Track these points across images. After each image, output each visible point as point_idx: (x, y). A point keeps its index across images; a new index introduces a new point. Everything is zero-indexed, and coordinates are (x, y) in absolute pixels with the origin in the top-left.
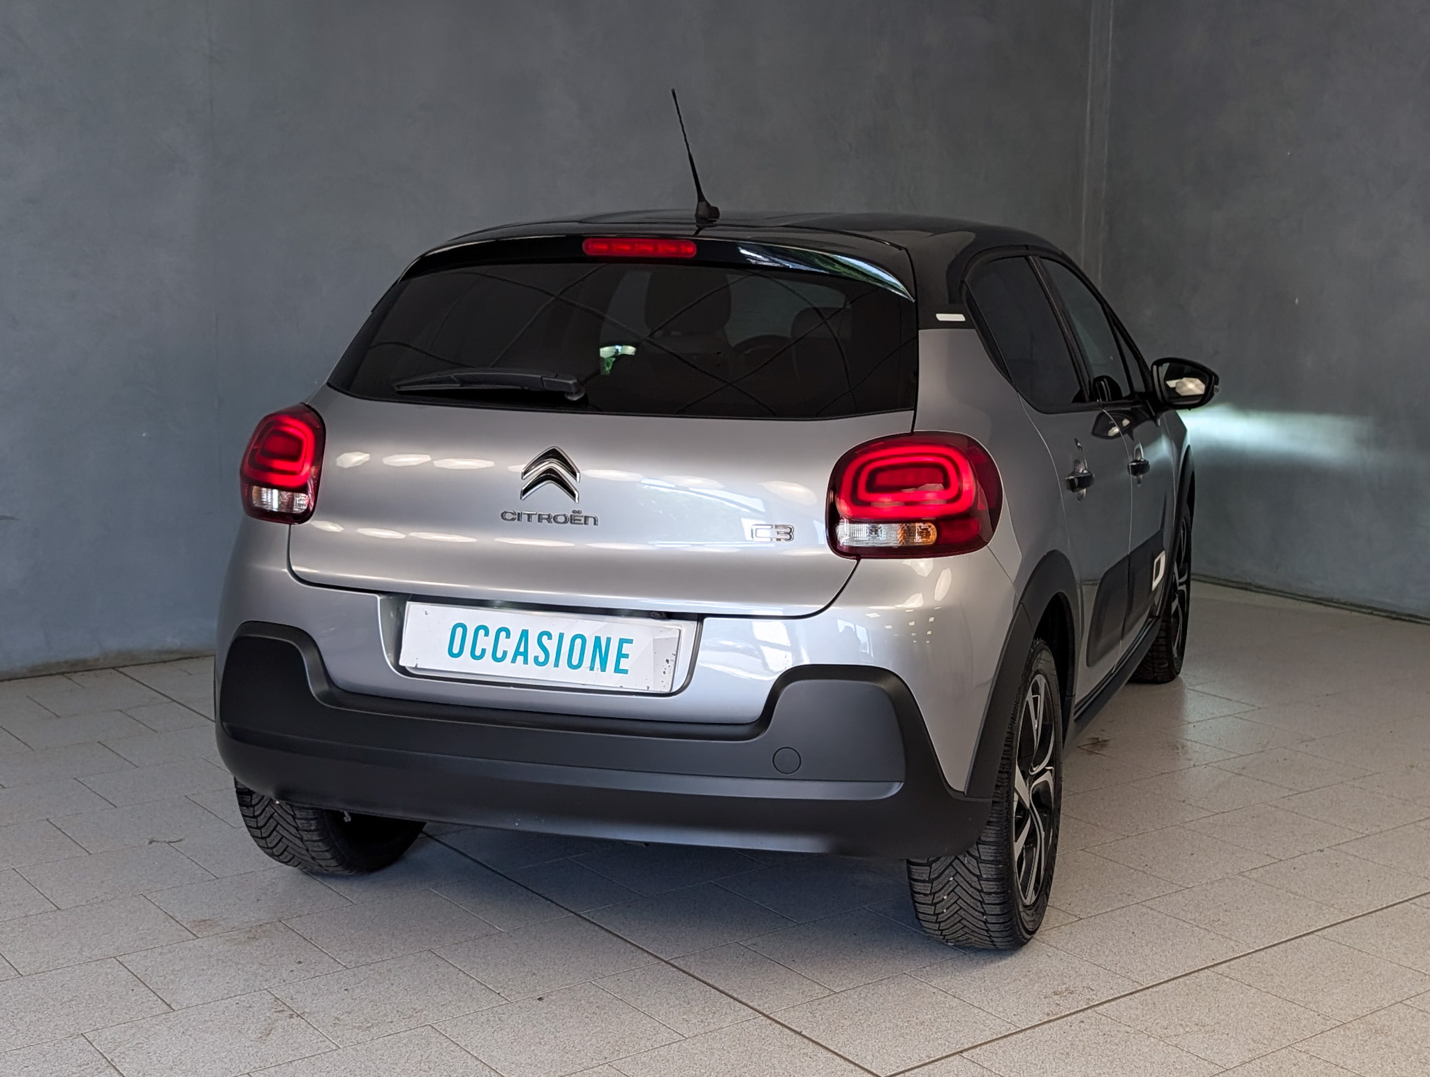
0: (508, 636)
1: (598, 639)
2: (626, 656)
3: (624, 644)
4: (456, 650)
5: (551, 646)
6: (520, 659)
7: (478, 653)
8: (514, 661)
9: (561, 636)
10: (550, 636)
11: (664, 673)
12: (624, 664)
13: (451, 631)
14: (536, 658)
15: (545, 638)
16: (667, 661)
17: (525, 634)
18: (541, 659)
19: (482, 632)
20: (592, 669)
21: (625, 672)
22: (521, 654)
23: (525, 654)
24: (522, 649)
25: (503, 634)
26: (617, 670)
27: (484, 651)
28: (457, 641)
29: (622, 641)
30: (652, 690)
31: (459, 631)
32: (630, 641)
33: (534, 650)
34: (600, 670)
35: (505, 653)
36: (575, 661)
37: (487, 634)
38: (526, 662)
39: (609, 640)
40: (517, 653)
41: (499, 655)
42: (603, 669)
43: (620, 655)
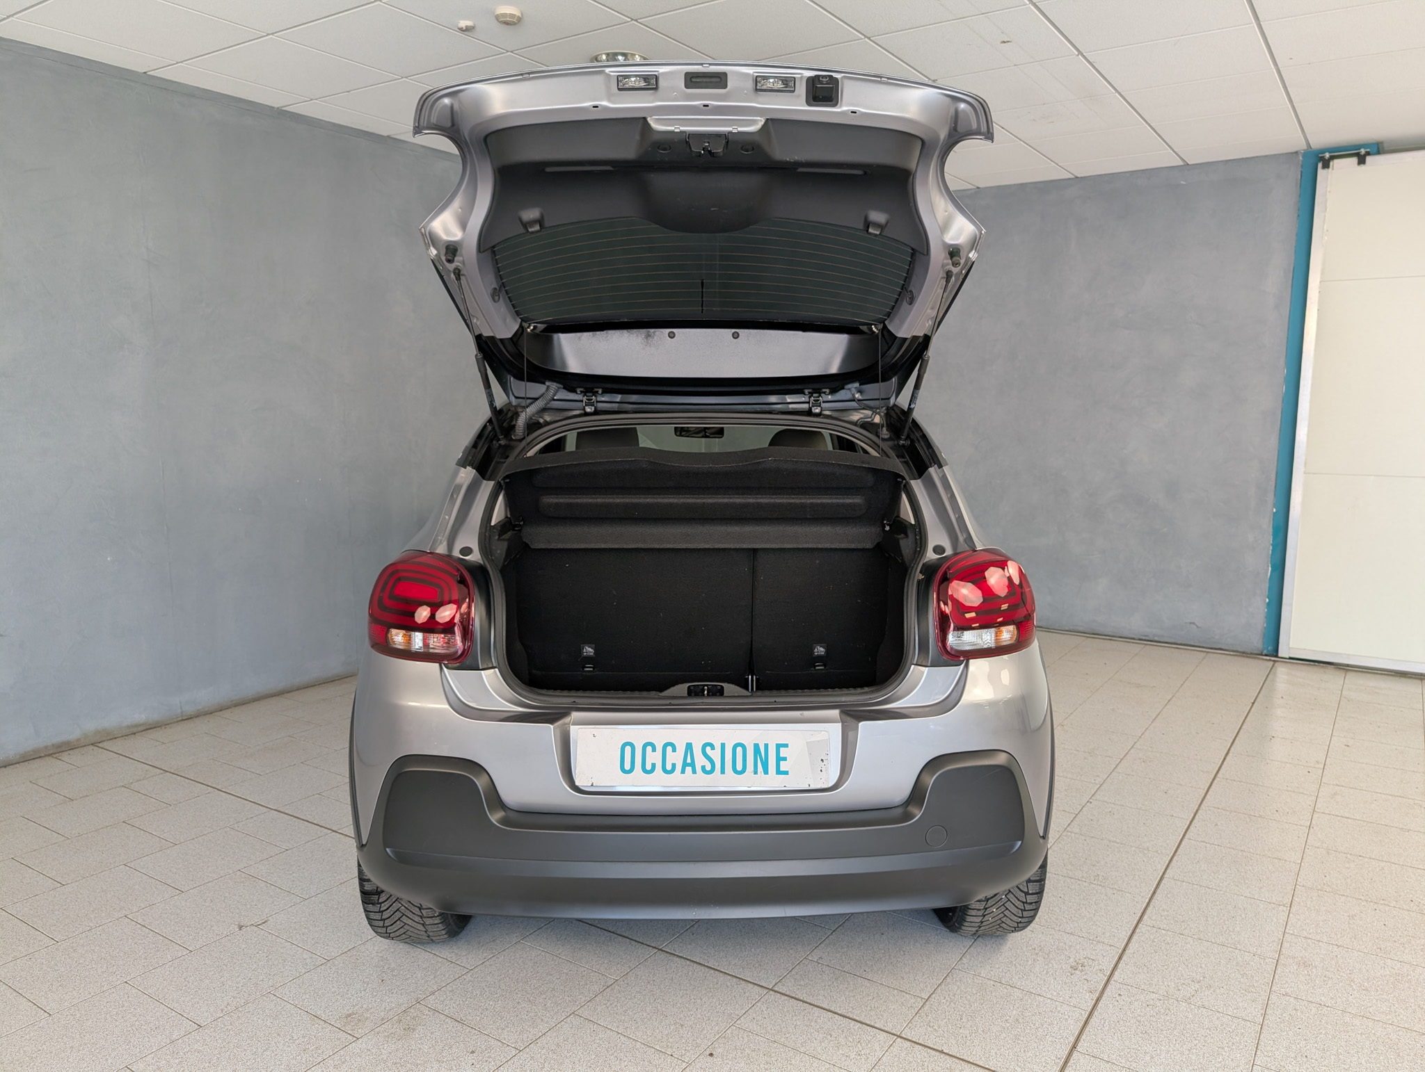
0: (674, 750)
1: (756, 746)
2: (785, 759)
3: (781, 749)
4: (627, 767)
5: (715, 755)
6: (689, 769)
7: (648, 767)
8: (683, 772)
9: (723, 746)
10: (713, 747)
11: (821, 771)
12: (784, 766)
13: (620, 749)
14: (703, 768)
15: (708, 749)
16: (822, 760)
17: (689, 747)
18: (708, 768)
19: (649, 749)
20: (756, 773)
21: (786, 773)
22: (689, 765)
23: (693, 765)
24: (689, 761)
25: (669, 749)
26: (779, 772)
27: (654, 765)
28: (628, 759)
29: (779, 746)
30: (812, 787)
31: (628, 749)
32: (786, 746)
33: (700, 761)
34: (763, 773)
35: (674, 765)
36: (739, 768)
37: (654, 750)
38: (694, 772)
39: (766, 746)
40: (685, 765)
41: (669, 767)
42: (766, 772)
43: (779, 759)
